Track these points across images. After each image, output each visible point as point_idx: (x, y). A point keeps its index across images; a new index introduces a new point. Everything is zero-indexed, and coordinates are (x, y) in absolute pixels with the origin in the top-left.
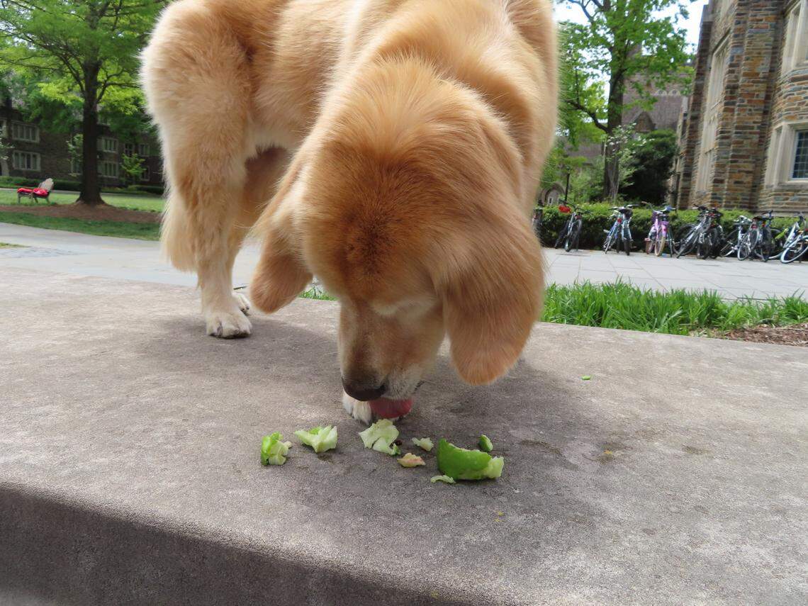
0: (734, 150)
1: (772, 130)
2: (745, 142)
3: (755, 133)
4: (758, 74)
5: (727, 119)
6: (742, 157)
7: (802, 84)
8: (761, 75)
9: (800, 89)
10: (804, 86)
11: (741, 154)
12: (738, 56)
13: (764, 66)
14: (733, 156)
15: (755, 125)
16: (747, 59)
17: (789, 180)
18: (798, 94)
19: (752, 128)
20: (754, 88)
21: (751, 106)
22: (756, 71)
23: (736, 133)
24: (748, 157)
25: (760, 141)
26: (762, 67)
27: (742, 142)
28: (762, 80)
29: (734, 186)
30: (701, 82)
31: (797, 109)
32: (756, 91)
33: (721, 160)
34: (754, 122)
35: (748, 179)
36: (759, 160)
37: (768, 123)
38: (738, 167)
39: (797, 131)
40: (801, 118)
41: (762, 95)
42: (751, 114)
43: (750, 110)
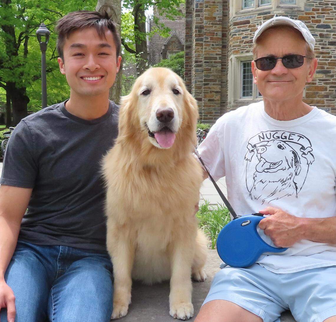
0: (205, 76)
1: (228, 60)
2: (212, 69)
3: (219, 62)
4: (215, 18)
5: (199, 51)
6: (211, 80)
7: (241, 27)
8: (217, 19)
9: (239, 31)
10: (242, 29)
11: (210, 78)
12: (201, 4)
13: (218, 13)
14: (205, 80)
15: (218, 56)
16: (207, 7)
17: (240, 99)
18: (239, 35)
19: (216, 58)
20: (214, 29)
21: (213, 42)
22: (214, 16)
23: (205, 62)
24: (215, 81)
25: (222, 68)
26: (217, 12)
27: (210, 70)
28: (218, 22)
29: (209, 104)
30: (190, 19)
31: (240, 46)
32: (215, 31)
33: (198, 83)
34: (217, 54)
35: (217, 97)
36: (224, 82)
37: (226, 55)
38: (209, 88)
39: (241, 61)
40: (242, 52)
41: (220, 34)
42: (214, 48)
43: (213, 45)
